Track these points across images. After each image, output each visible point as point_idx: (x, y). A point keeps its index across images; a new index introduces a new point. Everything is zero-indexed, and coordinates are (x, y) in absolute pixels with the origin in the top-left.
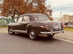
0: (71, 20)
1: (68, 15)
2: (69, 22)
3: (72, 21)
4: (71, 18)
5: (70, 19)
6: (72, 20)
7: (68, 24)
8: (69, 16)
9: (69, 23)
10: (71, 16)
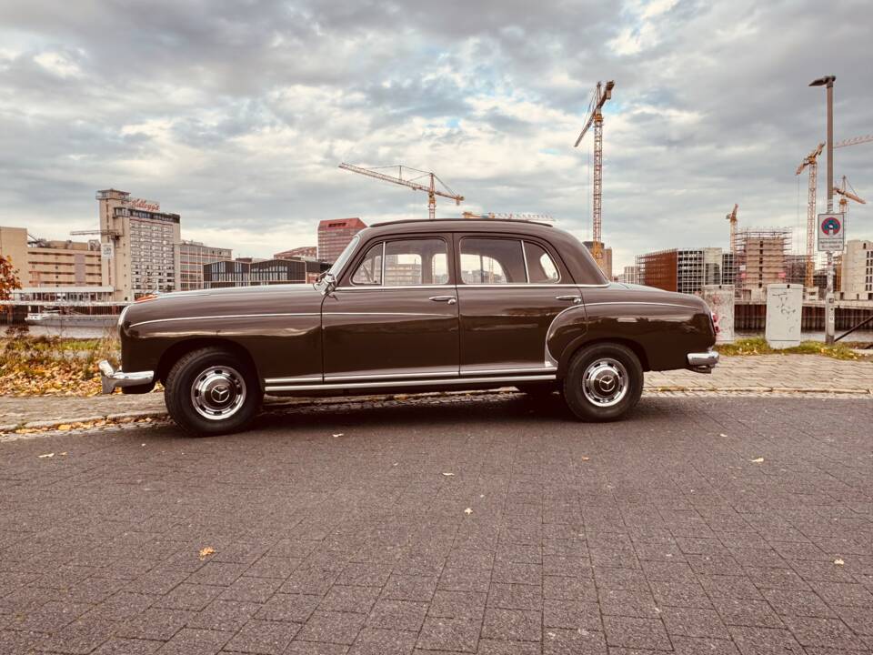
0: (53, 278)
1: (24, 232)
2: (40, 296)
3: (62, 290)
4: (51, 259)
5: (39, 268)
6: (62, 278)
7: (31, 317)
8: (39, 243)
9: (35, 310)
10: (48, 246)
